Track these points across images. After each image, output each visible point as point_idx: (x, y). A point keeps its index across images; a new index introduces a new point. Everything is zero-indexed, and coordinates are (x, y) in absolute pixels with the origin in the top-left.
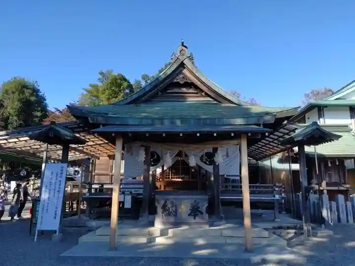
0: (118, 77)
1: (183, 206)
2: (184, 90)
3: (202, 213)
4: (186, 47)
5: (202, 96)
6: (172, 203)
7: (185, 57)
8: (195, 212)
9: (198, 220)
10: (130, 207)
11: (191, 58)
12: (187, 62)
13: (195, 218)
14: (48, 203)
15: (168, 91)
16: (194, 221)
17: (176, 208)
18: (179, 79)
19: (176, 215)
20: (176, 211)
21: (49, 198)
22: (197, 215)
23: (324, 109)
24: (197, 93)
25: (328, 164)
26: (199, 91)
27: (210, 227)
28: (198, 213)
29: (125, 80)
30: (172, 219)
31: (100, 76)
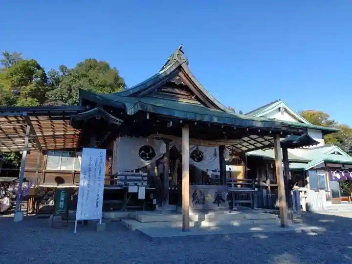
0: (30, 63)
1: (209, 195)
2: (177, 91)
3: (224, 201)
4: (183, 52)
5: (191, 99)
6: (200, 191)
7: (183, 61)
8: (219, 200)
9: (221, 207)
10: (144, 198)
11: (187, 62)
12: (183, 66)
13: (218, 205)
14: (88, 191)
15: (163, 90)
16: (218, 208)
17: (204, 197)
18: (175, 80)
19: (203, 203)
20: (204, 199)
21: (88, 184)
22: (220, 203)
24: (187, 96)
25: (271, 166)
26: (189, 94)
27: (230, 212)
28: (221, 201)
29: (39, 67)
30: (200, 207)
31: (4, 58)
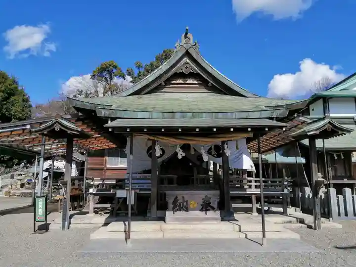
3: (213, 208)
6: (183, 198)
7: (190, 45)
8: (206, 207)
9: (209, 215)
11: (196, 47)
12: (191, 51)
13: (206, 214)
15: (172, 82)
16: (206, 216)
17: (187, 203)
18: (184, 69)
19: (187, 211)
20: (187, 207)
22: (209, 210)
23: (329, 100)
25: (334, 157)
